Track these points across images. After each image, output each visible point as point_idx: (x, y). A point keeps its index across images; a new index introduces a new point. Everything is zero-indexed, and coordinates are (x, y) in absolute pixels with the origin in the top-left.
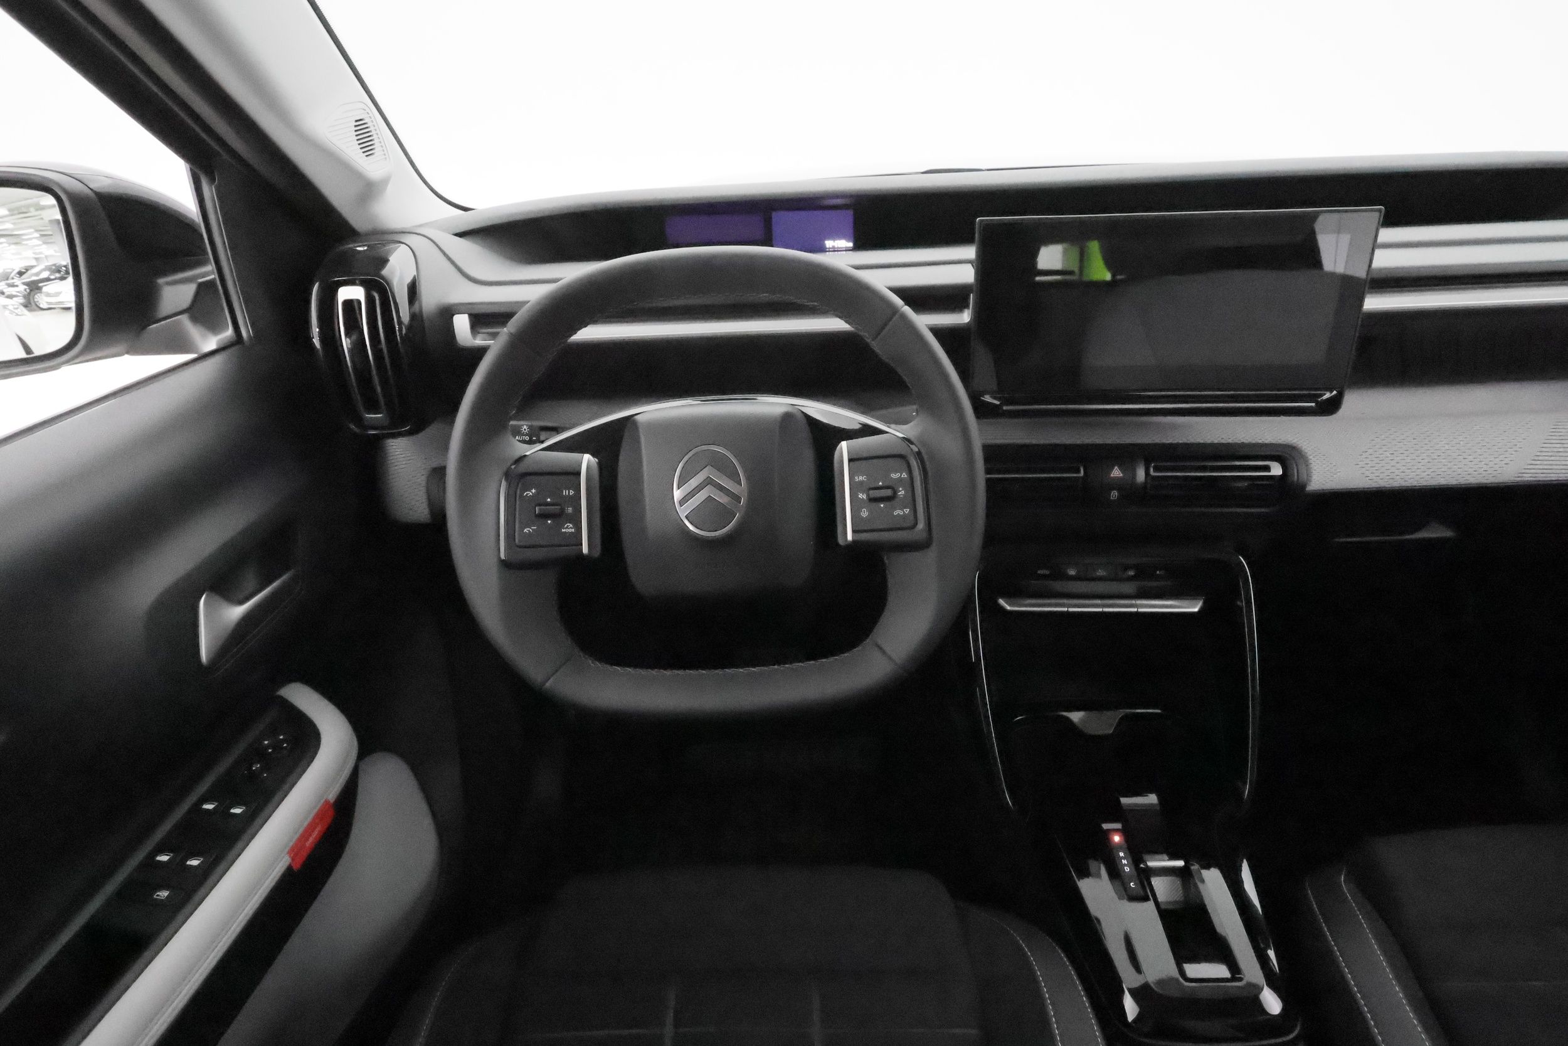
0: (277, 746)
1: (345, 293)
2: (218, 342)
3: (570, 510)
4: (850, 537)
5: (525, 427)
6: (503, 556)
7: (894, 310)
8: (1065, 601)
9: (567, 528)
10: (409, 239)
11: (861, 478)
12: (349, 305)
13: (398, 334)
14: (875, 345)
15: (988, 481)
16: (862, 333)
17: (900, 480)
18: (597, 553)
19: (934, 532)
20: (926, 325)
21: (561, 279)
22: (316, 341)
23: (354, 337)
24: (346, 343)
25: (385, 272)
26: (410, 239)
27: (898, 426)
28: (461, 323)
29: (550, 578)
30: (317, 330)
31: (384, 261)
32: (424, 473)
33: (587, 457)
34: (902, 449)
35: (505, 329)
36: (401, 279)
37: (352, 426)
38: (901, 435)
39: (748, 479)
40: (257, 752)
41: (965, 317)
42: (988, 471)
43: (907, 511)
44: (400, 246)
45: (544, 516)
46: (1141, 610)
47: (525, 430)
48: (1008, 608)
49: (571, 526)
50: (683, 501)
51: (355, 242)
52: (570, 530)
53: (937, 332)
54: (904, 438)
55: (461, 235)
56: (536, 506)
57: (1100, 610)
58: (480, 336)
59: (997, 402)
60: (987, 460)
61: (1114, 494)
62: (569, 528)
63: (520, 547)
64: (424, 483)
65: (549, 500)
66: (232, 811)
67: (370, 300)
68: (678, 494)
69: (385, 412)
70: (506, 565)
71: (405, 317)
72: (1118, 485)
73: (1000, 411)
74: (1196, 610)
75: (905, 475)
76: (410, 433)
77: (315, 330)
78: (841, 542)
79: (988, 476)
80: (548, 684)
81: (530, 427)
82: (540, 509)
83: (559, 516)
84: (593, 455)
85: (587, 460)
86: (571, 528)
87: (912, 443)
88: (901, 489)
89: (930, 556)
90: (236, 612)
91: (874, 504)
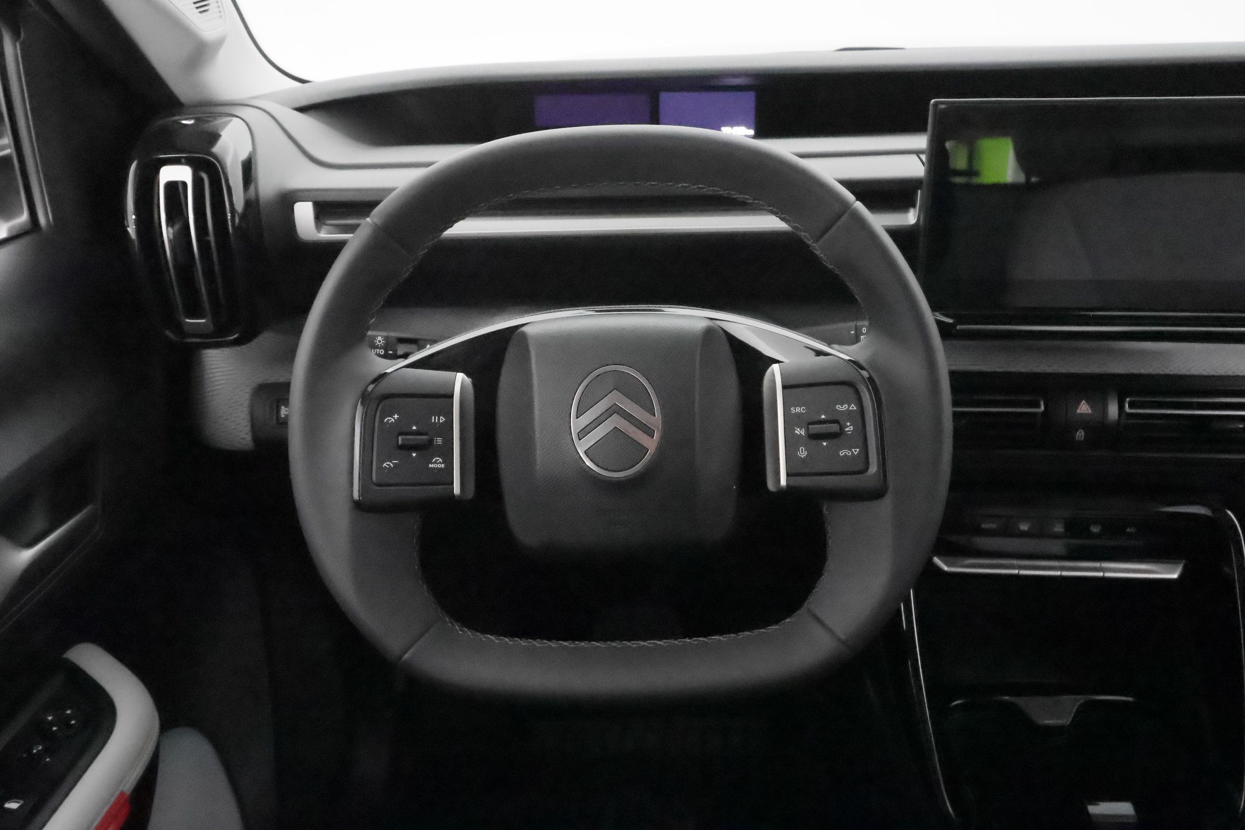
0: (64, 722)
1: (170, 174)
2: (10, 230)
3: (439, 441)
4: (783, 482)
5: (379, 338)
6: (356, 496)
7: (845, 206)
8: (1015, 562)
9: (435, 462)
10: (240, 111)
11: (798, 410)
12: (174, 188)
13: (230, 223)
14: (818, 249)
15: (956, 415)
16: (803, 234)
17: (849, 412)
18: (470, 494)
19: (890, 477)
20: (882, 226)
21: (436, 162)
22: (132, 230)
23: (177, 227)
24: (166, 232)
25: (216, 149)
26: (246, 113)
27: (842, 346)
28: (304, 212)
29: (413, 522)
30: (134, 217)
31: (214, 137)
32: (247, 391)
33: (460, 377)
34: (850, 374)
35: (368, 219)
36: (236, 156)
37: (168, 333)
38: (847, 358)
39: (663, 408)
40: (39, 730)
41: (911, 218)
42: (955, 403)
43: (856, 451)
44: (231, 120)
45: (408, 448)
46: (1108, 575)
47: (380, 341)
48: (946, 568)
49: (441, 460)
50: (583, 433)
51: (179, 114)
52: (439, 466)
53: (896, 234)
54: (849, 360)
55: (302, 110)
56: (398, 436)
57: (1058, 573)
58: (325, 228)
59: (950, 321)
60: (955, 389)
61: (1080, 435)
62: (437, 463)
63: (379, 485)
64: (246, 403)
65: (414, 428)
66: (7, 805)
67: (198, 182)
68: (576, 424)
69: (209, 316)
70: (358, 506)
71: (239, 205)
72: (1085, 423)
73: (953, 332)
74: (1175, 576)
75: (853, 407)
76: (237, 343)
77: (132, 217)
78: (771, 486)
79: (955, 409)
80: (406, 656)
81: (386, 338)
82: (403, 440)
83: (425, 448)
84: (468, 375)
85: (460, 379)
86: (440, 463)
87: (862, 368)
88: (848, 424)
89: (885, 507)
90: (26, 556)
91: (814, 442)
